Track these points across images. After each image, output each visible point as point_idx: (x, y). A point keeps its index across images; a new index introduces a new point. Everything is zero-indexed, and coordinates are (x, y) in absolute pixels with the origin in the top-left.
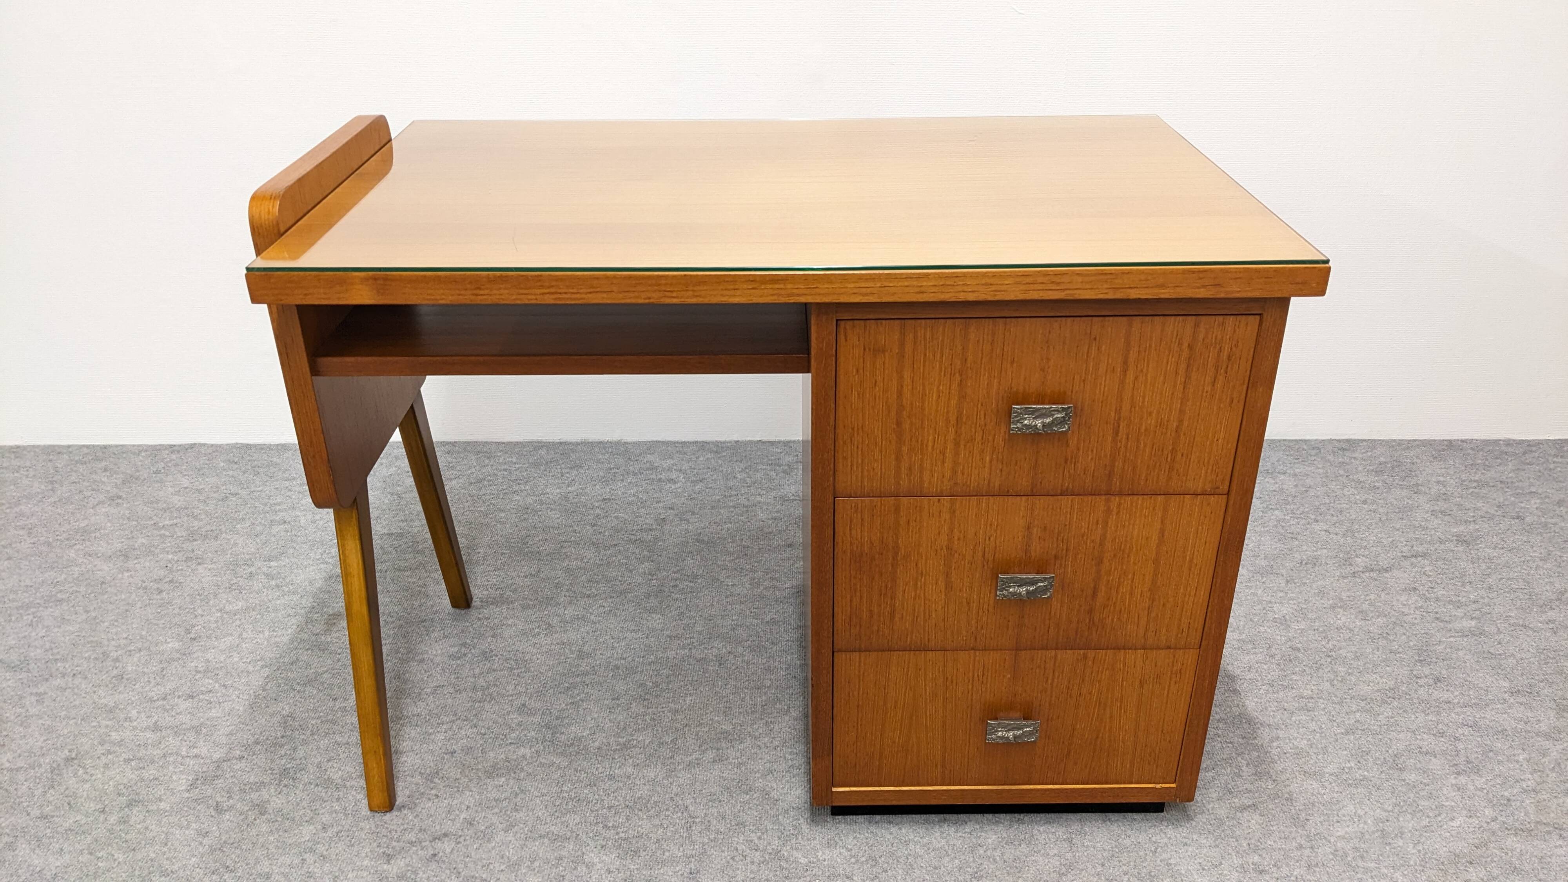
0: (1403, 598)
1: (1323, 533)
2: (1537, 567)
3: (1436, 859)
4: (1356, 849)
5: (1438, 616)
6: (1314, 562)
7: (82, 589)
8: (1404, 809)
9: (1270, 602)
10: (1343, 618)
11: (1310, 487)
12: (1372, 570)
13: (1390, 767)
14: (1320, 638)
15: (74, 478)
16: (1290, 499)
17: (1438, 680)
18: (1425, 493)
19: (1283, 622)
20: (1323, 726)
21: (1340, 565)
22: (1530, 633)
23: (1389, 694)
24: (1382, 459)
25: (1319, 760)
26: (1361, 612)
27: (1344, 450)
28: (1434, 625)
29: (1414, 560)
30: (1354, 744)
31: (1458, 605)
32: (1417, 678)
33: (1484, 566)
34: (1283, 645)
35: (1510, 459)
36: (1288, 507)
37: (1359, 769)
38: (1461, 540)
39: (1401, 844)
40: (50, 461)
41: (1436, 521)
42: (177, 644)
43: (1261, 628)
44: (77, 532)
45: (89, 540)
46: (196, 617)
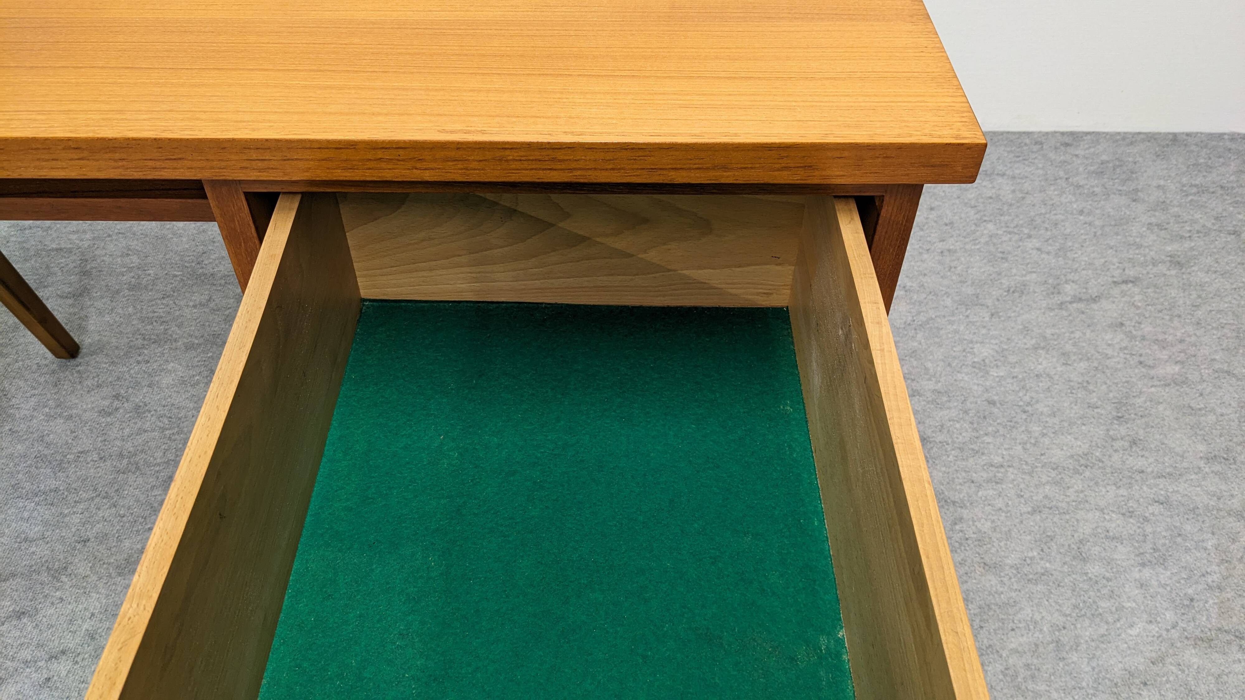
1: (1035, 252)
3: (1109, 680)
4: (1027, 666)
5: (1142, 359)
6: (1021, 290)
8: (1083, 612)
9: (971, 342)
10: (1044, 362)
11: (1027, 193)
12: (1080, 300)
13: (1074, 558)
14: (1017, 389)
16: (1005, 208)
17: (1133, 442)
18: (1143, 201)
19: (982, 367)
20: (1010, 503)
21: (1047, 294)
23: (1083, 462)
24: (1104, 158)
25: (1001, 547)
26: (1063, 354)
28: (1137, 371)
29: (1124, 287)
30: (1040, 527)
31: (1164, 345)
32: (1113, 440)
33: (1194, 295)
34: (978, 397)
35: (1232, 158)
36: (1002, 218)
37: (1042, 559)
38: (1176, 262)
39: (1075, 659)
41: (1151, 237)
43: (959, 375)
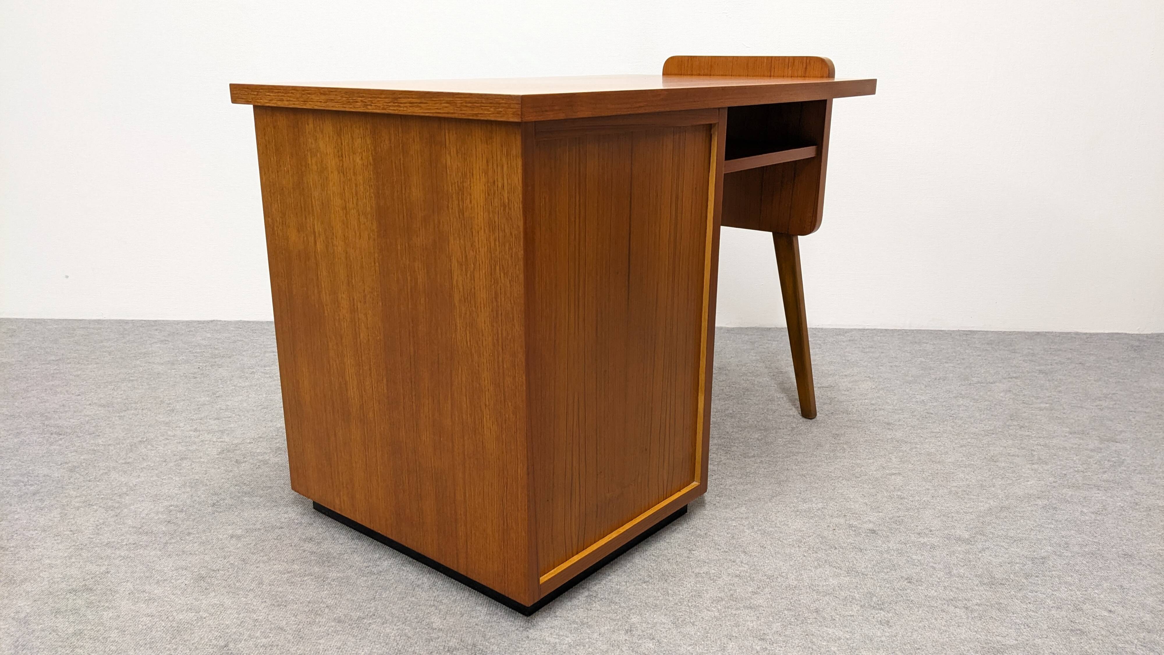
0: (1002, 395)
2: (1091, 384)
7: (146, 376)
15: (137, 332)
16: (930, 354)
17: (1021, 427)
18: (1019, 353)
22: (1085, 410)
24: (992, 339)
27: (967, 335)
31: (1037, 398)
33: (1056, 383)
40: (121, 326)
41: (1026, 364)
42: (207, 399)
44: (140, 354)
45: (148, 357)
46: (219, 388)
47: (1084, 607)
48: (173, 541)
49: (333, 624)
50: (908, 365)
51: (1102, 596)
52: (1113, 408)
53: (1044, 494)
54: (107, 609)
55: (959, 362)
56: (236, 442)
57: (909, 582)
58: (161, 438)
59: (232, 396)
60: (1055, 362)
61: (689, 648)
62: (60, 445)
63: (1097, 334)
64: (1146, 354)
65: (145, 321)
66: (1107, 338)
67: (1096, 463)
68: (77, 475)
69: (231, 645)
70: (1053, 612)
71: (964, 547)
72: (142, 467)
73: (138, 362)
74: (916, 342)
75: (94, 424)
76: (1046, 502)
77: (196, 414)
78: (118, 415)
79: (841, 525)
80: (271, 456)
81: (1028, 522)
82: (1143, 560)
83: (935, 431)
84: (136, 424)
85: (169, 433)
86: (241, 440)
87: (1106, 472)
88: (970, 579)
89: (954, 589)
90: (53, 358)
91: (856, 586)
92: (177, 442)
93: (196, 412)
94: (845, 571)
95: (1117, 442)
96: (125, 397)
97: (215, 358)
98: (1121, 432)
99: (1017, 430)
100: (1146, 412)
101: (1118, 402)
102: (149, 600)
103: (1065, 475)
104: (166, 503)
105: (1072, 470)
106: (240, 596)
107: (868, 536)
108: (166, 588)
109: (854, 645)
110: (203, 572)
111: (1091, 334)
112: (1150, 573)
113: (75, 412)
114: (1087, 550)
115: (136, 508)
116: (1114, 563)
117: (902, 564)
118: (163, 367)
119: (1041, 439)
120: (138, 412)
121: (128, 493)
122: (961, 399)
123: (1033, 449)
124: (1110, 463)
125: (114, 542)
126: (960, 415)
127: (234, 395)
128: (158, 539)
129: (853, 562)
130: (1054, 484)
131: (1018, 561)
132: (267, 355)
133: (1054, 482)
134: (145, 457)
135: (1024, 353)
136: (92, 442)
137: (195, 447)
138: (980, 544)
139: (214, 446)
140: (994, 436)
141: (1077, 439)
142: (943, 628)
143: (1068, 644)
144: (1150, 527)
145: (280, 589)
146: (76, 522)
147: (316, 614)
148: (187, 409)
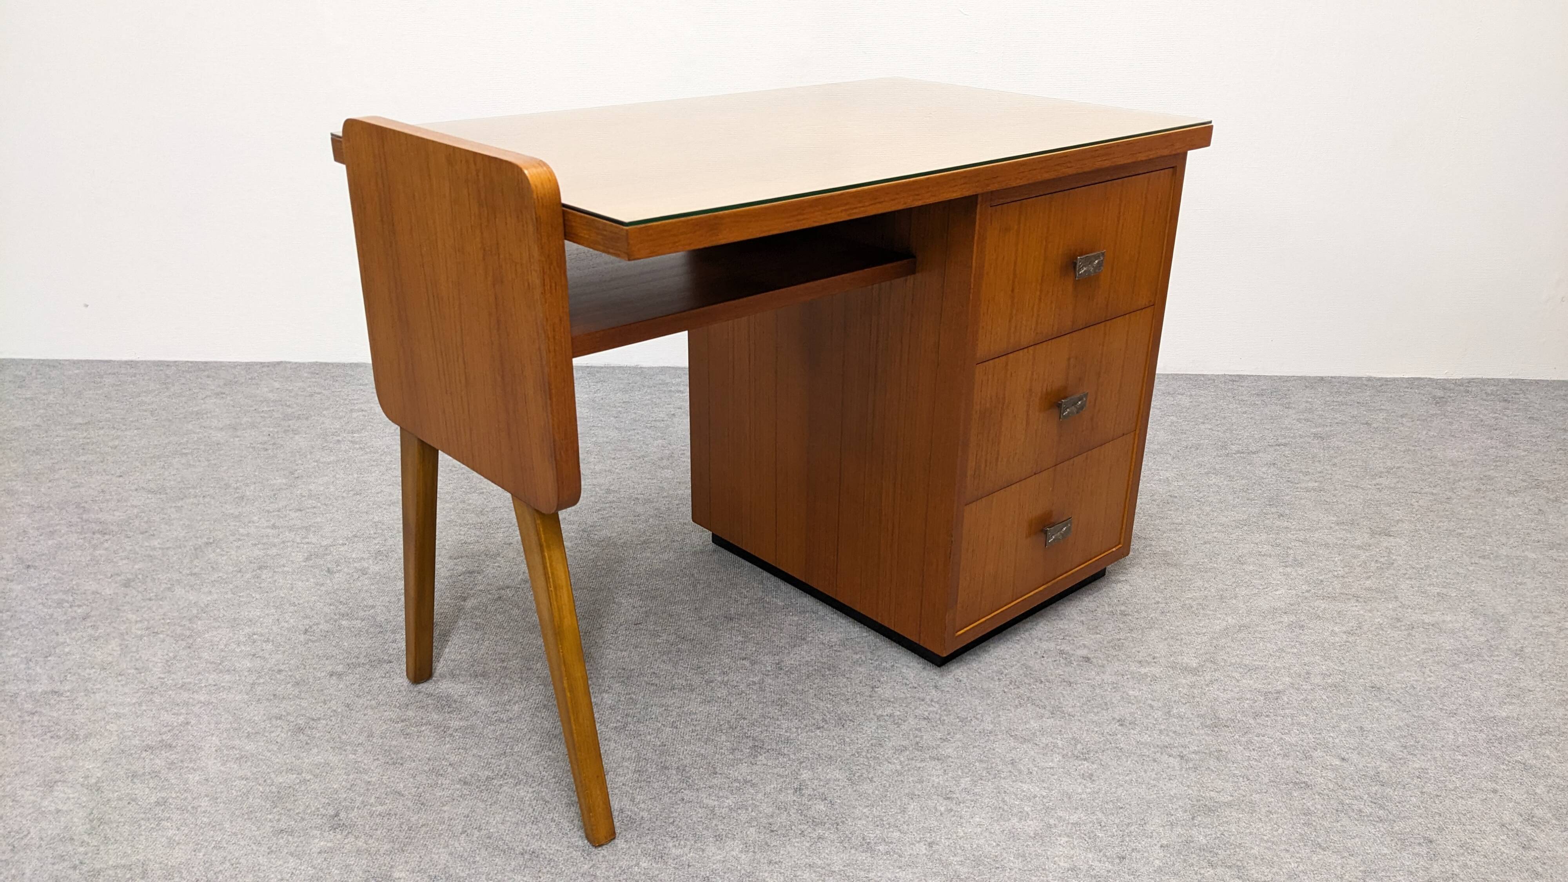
0: (1264, 469)
7: (202, 447)
15: (183, 381)
22: (1360, 490)
24: (1264, 387)
27: (1234, 381)
31: (1307, 474)
33: (1332, 452)
40: (161, 370)
41: (1300, 425)
42: (284, 480)
44: (192, 413)
45: (202, 418)
46: (297, 465)
47: (1315, 754)
48: (262, 681)
49: (458, 786)
50: (1156, 427)
51: (1337, 741)
52: (1394, 488)
53: (1293, 607)
54: (192, 771)
55: (1219, 422)
56: (324, 543)
57: (1121, 725)
58: (231, 538)
59: (315, 477)
60: (1336, 421)
61: (865, 811)
62: (106, 549)
63: (1394, 379)
64: (1449, 409)
65: (191, 362)
66: (1405, 386)
67: (1360, 566)
68: (134, 591)
69: (343, 815)
70: (1279, 760)
71: (1191, 679)
72: (213, 579)
73: (190, 427)
74: (1169, 393)
75: (146, 519)
76: (1293, 618)
77: (272, 503)
78: (174, 505)
79: (1050, 650)
80: (371, 562)
81: (1268, 645)
82: (1393, 694)
83: (1177, 521)
84: (199, 518)
85: (241, 530)
86: (331, 540)
87: (1370, 577)
88: (1191, 720)
89: (1170, 734)
90: (80, 420)
91: (1060, 731)
92: (252, 544)
93: (272, 500)
94: (1049, 710)
95: (1390, 536)
96: (179, 480)
97: (290, 420)
98: (1398, 521)
99: (1274, 519)
100: (1432, 494)
101: (1402, 480)
102: (241, 758)
103: (1322, 581)
104: (247, 630)
105: (1330, 575)
106: (348, 752)
107: (1080, 665)
108: (259, 744)
109: (1051, 804)
110: (301, 722)
111: (1386, 380)
112: (1397, 710)
113: (119, 501)
114: (1329, 681)
115: (212, 636)
116: (1358, 698)
117: (1115, 702)
118: (224, 433)
119: (1301, 533)
120: (199, 501)
121: (200, 615)
122: (1213, 476)
123: (1290, 546)
124: (1377, 565)
125: (190, 683)
126: (1209, 499)
127: (317, 474)
128: (243, 678)
129: (1059, 699)
130: (1307, 594)
131: (1248, 696)
132: (355, 415)
133: (1308, 591)
134: (215, 566)
135: (1301, 407)
136: (147, 544)
137: (274, 551)
138: (1209, 674)
139: (298, 549)
140: (1246, 528)
141: (1344, 532)
142: (1152, 782)
143: (1288, 801)
144: (1409, 650)
145: (394, 743)
146: (141, 657)
147: (439, 775)
148: (260, 497)
